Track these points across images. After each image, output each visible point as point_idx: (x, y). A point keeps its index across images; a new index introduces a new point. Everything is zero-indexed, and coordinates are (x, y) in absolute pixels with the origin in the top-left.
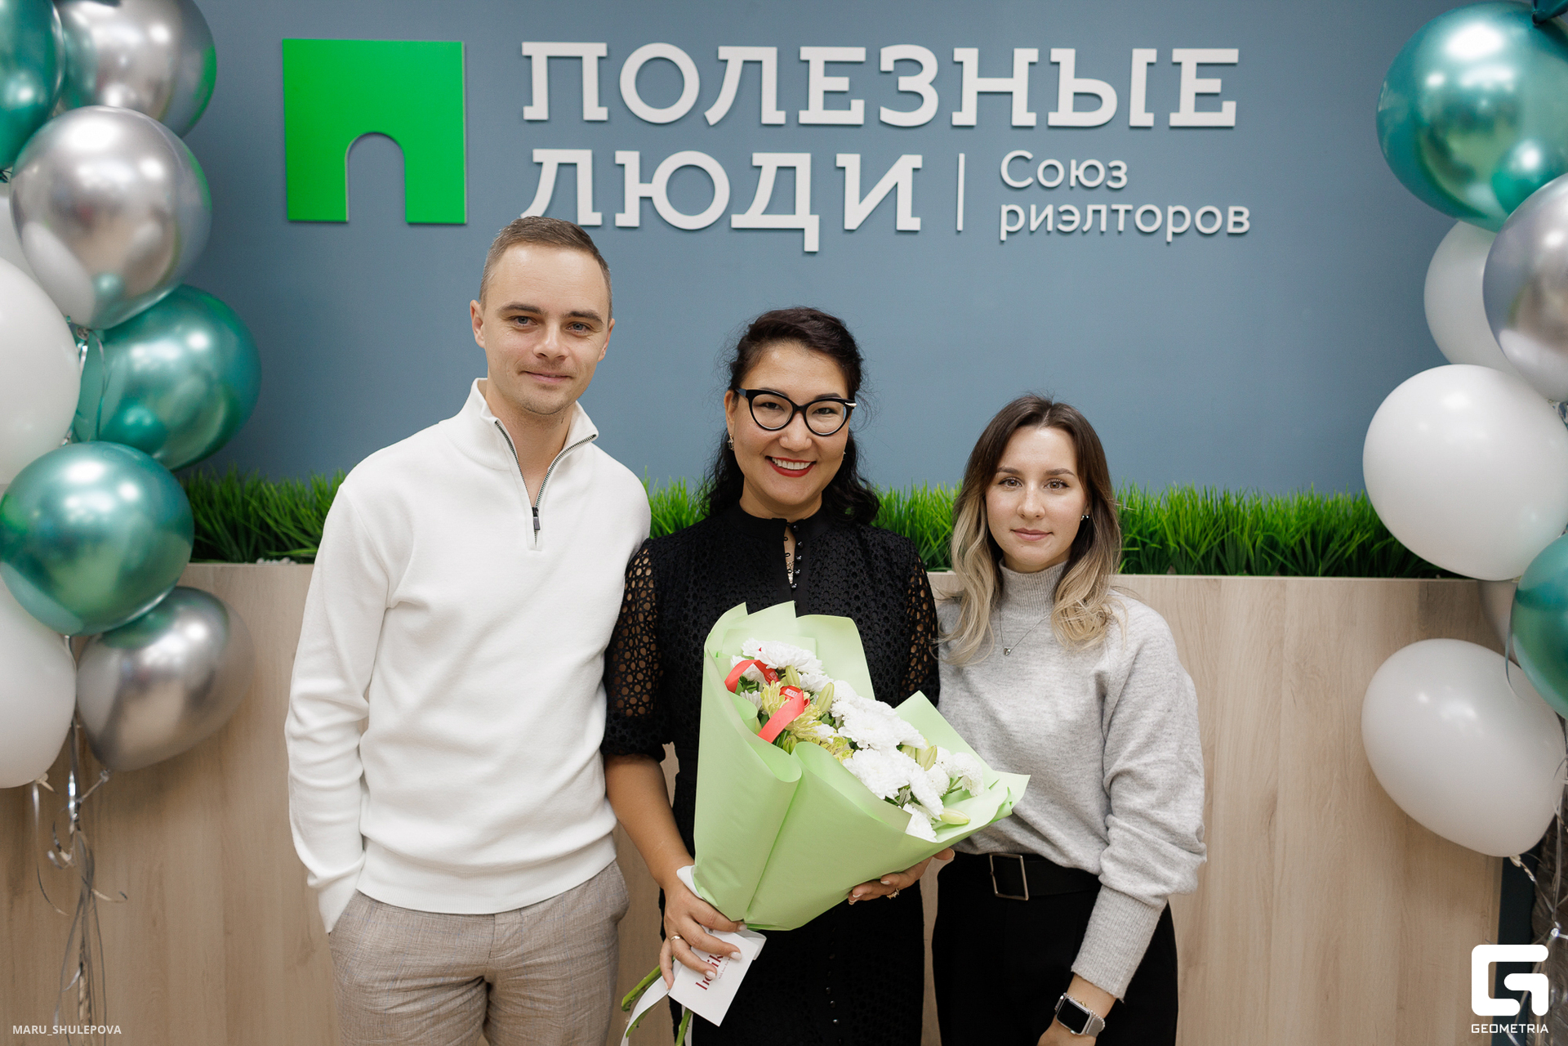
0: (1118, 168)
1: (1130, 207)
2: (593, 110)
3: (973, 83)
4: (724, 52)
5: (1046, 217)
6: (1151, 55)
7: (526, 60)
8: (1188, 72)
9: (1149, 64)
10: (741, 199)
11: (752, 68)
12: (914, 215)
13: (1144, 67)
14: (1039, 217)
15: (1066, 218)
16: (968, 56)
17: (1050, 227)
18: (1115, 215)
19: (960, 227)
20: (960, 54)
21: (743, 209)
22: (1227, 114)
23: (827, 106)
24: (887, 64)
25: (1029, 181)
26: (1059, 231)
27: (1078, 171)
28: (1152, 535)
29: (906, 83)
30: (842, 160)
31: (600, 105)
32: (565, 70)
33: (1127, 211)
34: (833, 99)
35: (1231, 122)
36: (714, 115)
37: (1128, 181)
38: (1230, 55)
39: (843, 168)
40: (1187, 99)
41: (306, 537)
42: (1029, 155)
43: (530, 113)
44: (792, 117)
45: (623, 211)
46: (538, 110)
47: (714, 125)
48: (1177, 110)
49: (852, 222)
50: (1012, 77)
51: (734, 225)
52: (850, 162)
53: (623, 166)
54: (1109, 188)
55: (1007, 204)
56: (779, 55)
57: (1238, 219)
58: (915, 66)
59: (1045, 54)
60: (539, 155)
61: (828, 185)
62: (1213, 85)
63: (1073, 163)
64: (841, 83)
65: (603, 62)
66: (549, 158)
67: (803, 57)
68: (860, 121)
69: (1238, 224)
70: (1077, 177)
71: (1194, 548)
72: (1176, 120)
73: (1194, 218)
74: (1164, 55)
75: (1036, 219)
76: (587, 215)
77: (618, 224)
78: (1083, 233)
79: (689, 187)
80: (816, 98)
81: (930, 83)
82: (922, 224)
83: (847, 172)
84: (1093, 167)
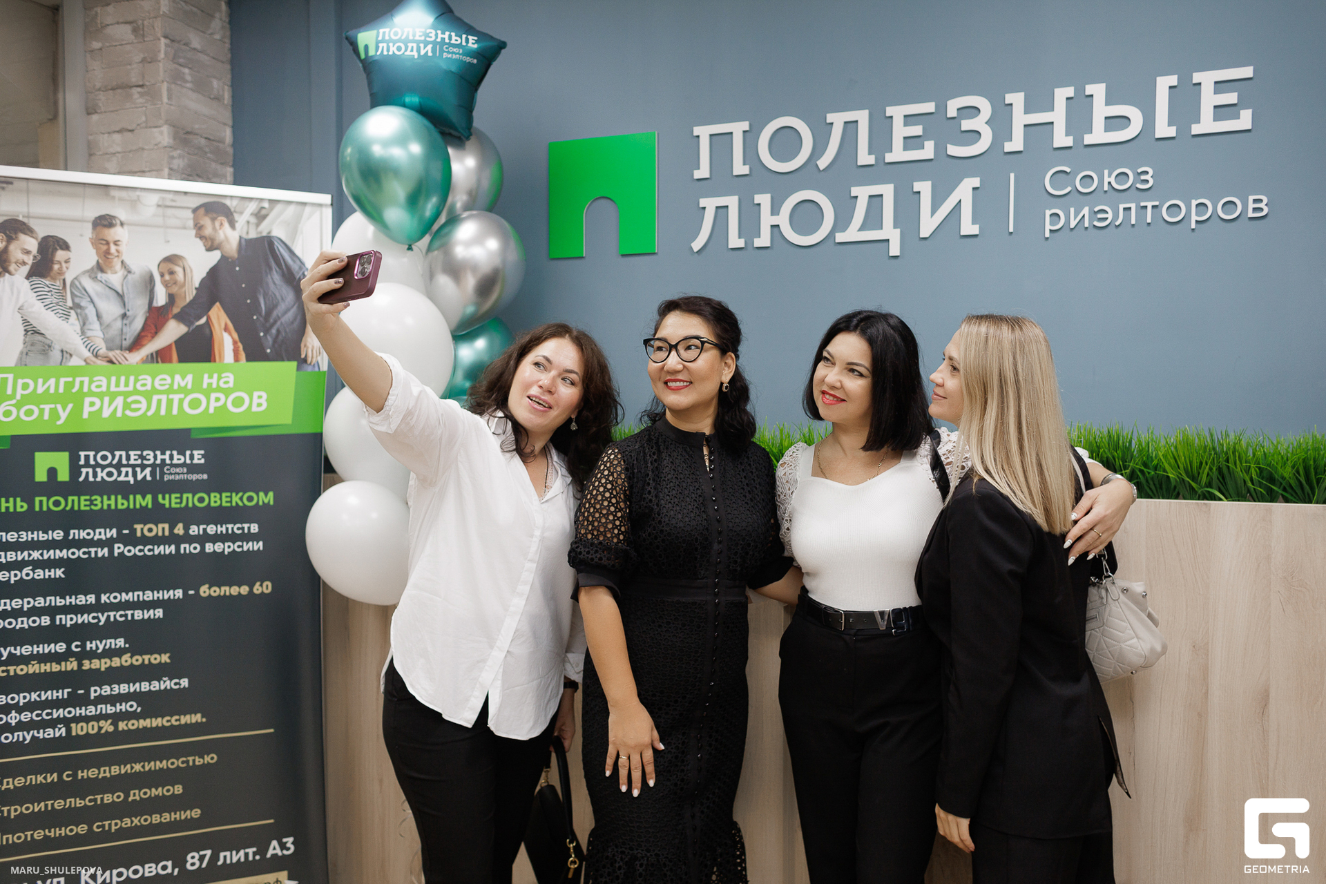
0: (1147, 173)
1: (1156, 203)
2: (740, 168)
3: (1020, 119)
4: (830, 117)
5: (1083, 216)
6: (1173, 80)
7: (695, 139)
8: (1207, 90)
9: (1172, 87)
10: (842, 222)
11: (851, 125)
12: (974, 223)
13: (1166, 91)
14: (1077, 217)
15: (1100, 216)
16: (1016, 99)
17: (1087, 225)
18: (1144, 211)
19: (1011, 230)
20: (1009, 98)
21: (844, 228)
22: (1245, 120)
23: (905, 149)
24: (952, 112)
25: (1069, 189)
26: (1094, 226)
27: (1110, 178)
29: (966, 125)
30: (917, 186)
31: (744, 164)
32: (721, 142)
33: (1154, 207)
34: (911, 143)
35: (1249, 126)
36: (823, 163)
37: (1154, 183)
38: (1246, 72)
39: (919, 192)
40: (1207, 112)
42: (1068, 170)
43: (697, 174)
44: (880, 158)
45: (758, 236)
46: (703, 172)
47: (823, 170)
48: (1199, 122)
49: (925, 232)
50: (1053, 111)
51: (838, 240)
52: (924, 188)
53: (759, 204)
54: (1137, 188)
55: (1050, 209)
56: (871, 115)
57: (1257, 205)
58: (972, 111)
59: (1080, 90)
61: (907, 206)
62: (1231, 98)
63: (1106, 172)
64: (917, 130)
65: (747, 134)
66: (710, 204)
67: (888, 114)
68: (932, 156)
69: (1257, 209)
70: (1109, 183)
72: (1197, 129)
73: (1216, 208)
74: (1185, 78)
75: (1075, 219)
76: (735, 241)
77: (756, 245)
78: (1117, 227)
79: (806, 215)
80: (898, 142)
81: (986, 123)
82: (980, 230)
83: (921, 194)
84: (1123, 174)
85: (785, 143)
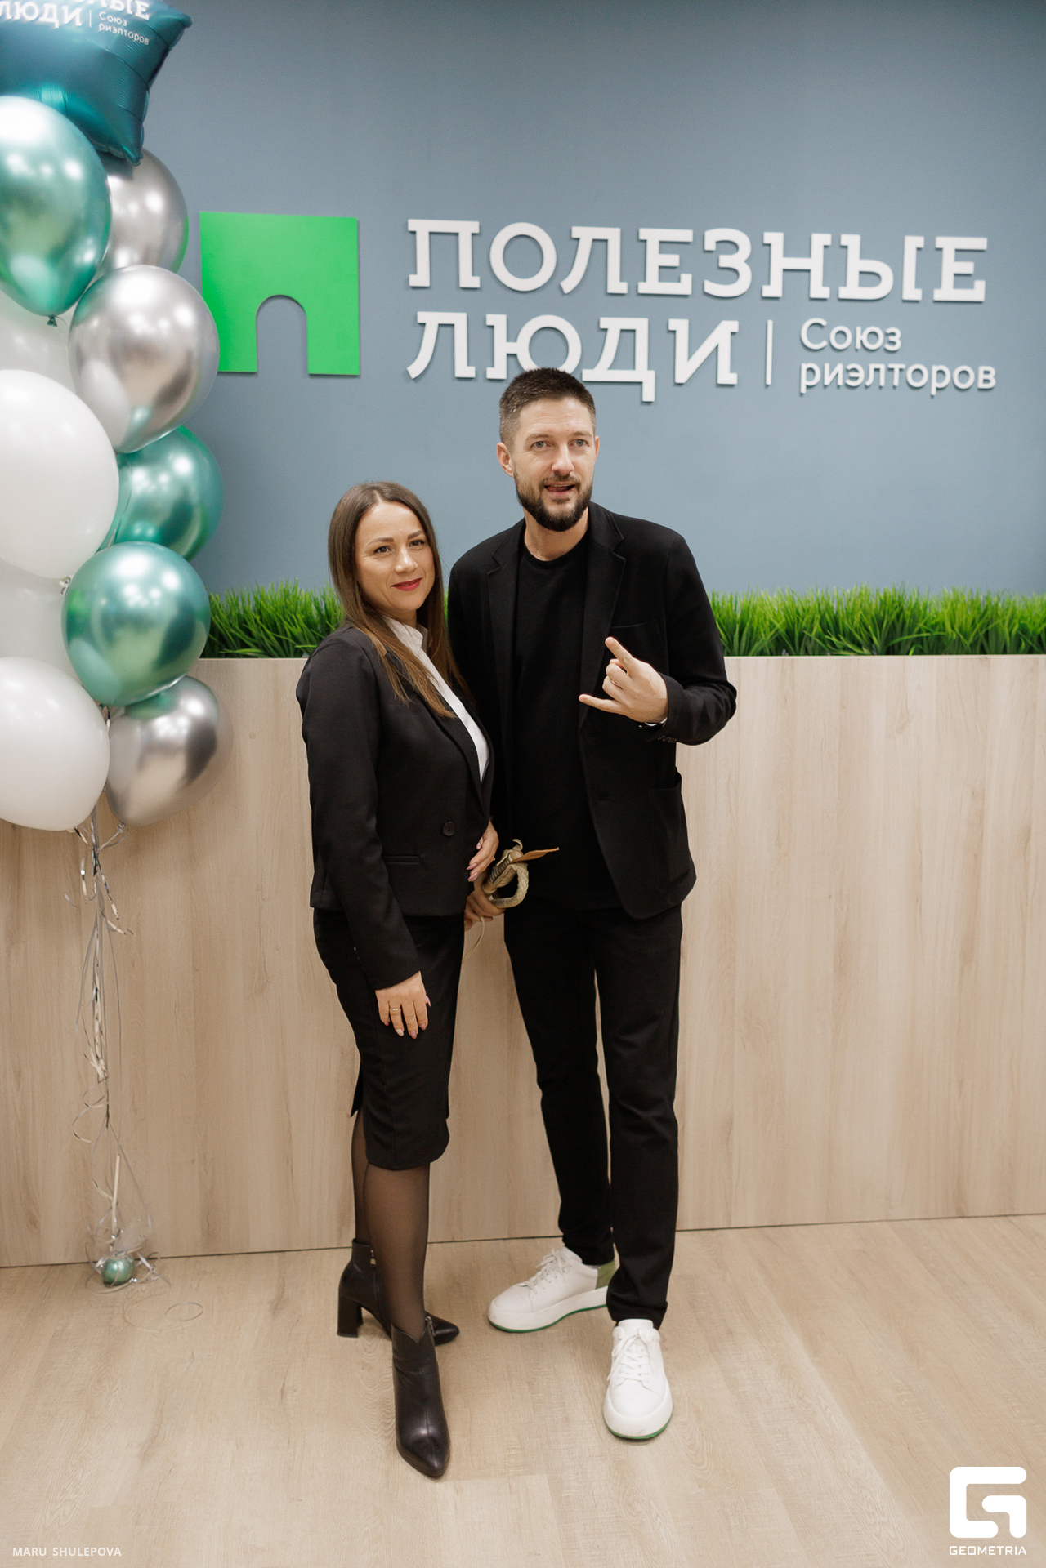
0: (893, 334)
1: (903, 366)
2: (468, 279)
3: (779, 262)
4: (577, 232)
5: (837, 375)
6: (919, 241)
7: (411, 236)
8: (948, 256)
9: (919, 249)
10: (590, 357)
11: (600, 244)
12: (732, 371)
13: (914, 252)
14: (832, 373)
15: (853, 374)
16: (775, 239)
17: (840, 382)
18: (890, 373)
20: (769, 237)
21: (593, 365)
22: (978, 292)
23: (661, 279)
25: (824, 344)
26: (847, 386)
27: (862, 336)
28: (934, 627)
29: (725, 261)
30: (674, 324)
31: (473, 274)
32: (444, 245)
33: (901, 370)
34: (666, 272)
35: (981, 298)
36: (568, 285)
37: (902, 345)
38: (980, 243)
39: (674, 332)
40: (947, 279)
41: (248, 638)
42: (823, 323)
43: (414, 281)
44: (633, 288)
45: (492, 365)
46: (421, 278)
47: (568, 293)
48: (940, 287)
49: (681, 377)
50: (809, 256)
52: (680, 326)
53: (493, 327)
54: (886, 350)
55: (806, 363)
56: (622, 234)
57: (987, 377)
58: (731, 246)
59: (836, 239)
60: (422, 317)
61: (662, 345)
62: (967, 267)
63: (859, 329)
64: (673, 260)
65: (475, 237)
66: (432, 319)
67: (642, 237)
68: (688, 292)
69: (986, 381)
70: (862, 341)
71: (966, 636)
72: (939, 295)
73: (952, 376)
75: (830, 373)
76: (463, 369)
77: (489, 376)
78: (867, 387)
79: (548, 343)
80: (652, 271)
81: (746, 261)
82: (739, 379)
83: (678, 334)
84: (873, 333)
85: (523, 254)
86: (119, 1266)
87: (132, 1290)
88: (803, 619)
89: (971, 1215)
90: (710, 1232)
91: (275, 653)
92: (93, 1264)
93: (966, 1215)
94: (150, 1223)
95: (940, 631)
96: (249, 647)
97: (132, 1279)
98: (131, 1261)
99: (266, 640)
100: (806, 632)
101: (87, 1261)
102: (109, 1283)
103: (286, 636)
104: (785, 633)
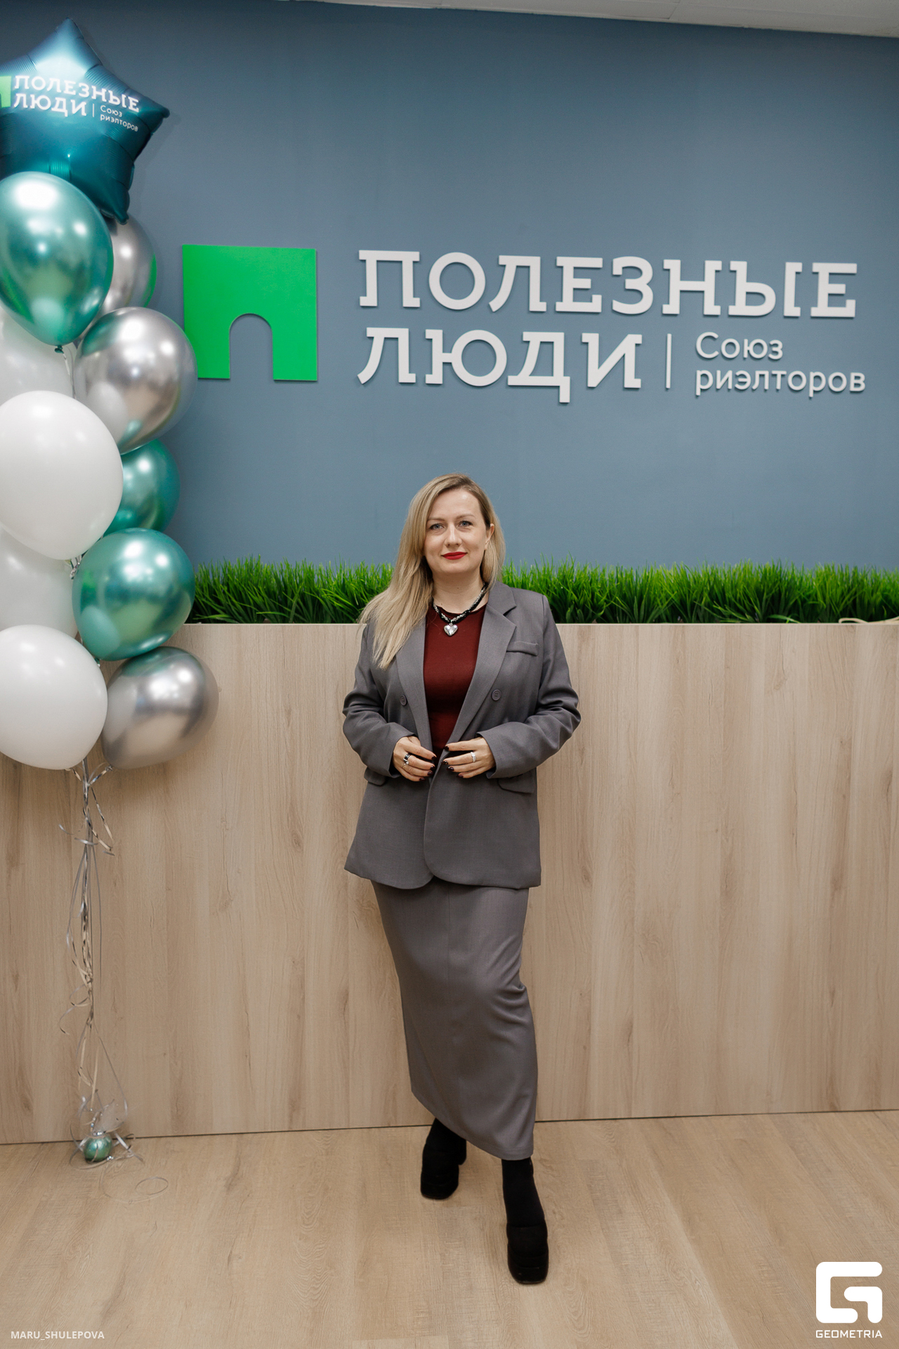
0: (776, 345)
1: (784, 373)
2: (410, 300)
3: (677, 285)
4: (503, 260)
5: (727, 380)
6: (798, 267)
7: (361, 263)
8: (823, 279)
9: (798, 273)
10: (515, 365)
11: (523, 271)
12: (636, 377)
13: (794, 276)
14: (726, 378)
15: (741, 380)
16: (673, 265)
17: (730, 386)
18: (774, 378)
19: (668, 386)
20: (668, 264)
21: (516, 372)
22: (849, 309)
23: (575, 299)
24: (617, 270)
25: (716, 353)
26: (736, 389)
27: (749, 347)
28: (809, 597)
29: (630, 284)
30: (586, 337)
31: (414, 296)
32: (390, 271)
33: (783, 376)
34: (580, 294)
35: (852, 314)
36: (496, 304)
37: (783, 355)
38: (851, 268)
39: (587, 344)
40: (823, 298)
41: (217, 605)
42: (715, 336)
43: (364, 301)
44: (551, 307)
45: (431, 372)
46: (370, 299)
47: (496, 312)
48: (816, 305)
49: (593, 381)
50: (703, 280)
51: (510, 383)
52: (592, 339)
53: (431, 340)
54: (770, 359)
55: (701, 370)
56: (542, 262)
57: (857, 381)
58: (635, 272)
59: (726, 265)
60: (371, 332)
61: (577, 356)
62: (840, 288)
63: (746, 341)
64: (586, 283)
65: (416, 265)
66: (378, 334)
67: (559, 264)
68: (599, 309)
69: (857, 385)
70: (748, 351)
71: (836, 605)
72: (815, 312)
73: (827, 381)
74: (807, 267)
75: (721, 379)
76: (406, 376)
77: (428, 382)
78: (753, 390)
79: (479, 356)
80: (568, 293)
81: (648, 284)
82: (642, 384)
83: (590, 345)
84: (759, 344)
85: (457, 279)
86: (99, 1144)
87: (110, 1166)
88: (693, 592)
89: (842, 1109)
90: (613, 1121)
91: (240, 618)
92: (77, 1143)
93: (838, 1110)
94: (126, 1107)
95: (813, 600)
96: (218, 613)
97: (110, 1157)
98: (109, 1141)
99: (232, 607)
100: (697, 603)
101: (72, 1139)
102: (89, 1160)
103: (250, 604)
104: (678, 602)
